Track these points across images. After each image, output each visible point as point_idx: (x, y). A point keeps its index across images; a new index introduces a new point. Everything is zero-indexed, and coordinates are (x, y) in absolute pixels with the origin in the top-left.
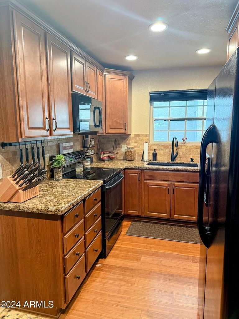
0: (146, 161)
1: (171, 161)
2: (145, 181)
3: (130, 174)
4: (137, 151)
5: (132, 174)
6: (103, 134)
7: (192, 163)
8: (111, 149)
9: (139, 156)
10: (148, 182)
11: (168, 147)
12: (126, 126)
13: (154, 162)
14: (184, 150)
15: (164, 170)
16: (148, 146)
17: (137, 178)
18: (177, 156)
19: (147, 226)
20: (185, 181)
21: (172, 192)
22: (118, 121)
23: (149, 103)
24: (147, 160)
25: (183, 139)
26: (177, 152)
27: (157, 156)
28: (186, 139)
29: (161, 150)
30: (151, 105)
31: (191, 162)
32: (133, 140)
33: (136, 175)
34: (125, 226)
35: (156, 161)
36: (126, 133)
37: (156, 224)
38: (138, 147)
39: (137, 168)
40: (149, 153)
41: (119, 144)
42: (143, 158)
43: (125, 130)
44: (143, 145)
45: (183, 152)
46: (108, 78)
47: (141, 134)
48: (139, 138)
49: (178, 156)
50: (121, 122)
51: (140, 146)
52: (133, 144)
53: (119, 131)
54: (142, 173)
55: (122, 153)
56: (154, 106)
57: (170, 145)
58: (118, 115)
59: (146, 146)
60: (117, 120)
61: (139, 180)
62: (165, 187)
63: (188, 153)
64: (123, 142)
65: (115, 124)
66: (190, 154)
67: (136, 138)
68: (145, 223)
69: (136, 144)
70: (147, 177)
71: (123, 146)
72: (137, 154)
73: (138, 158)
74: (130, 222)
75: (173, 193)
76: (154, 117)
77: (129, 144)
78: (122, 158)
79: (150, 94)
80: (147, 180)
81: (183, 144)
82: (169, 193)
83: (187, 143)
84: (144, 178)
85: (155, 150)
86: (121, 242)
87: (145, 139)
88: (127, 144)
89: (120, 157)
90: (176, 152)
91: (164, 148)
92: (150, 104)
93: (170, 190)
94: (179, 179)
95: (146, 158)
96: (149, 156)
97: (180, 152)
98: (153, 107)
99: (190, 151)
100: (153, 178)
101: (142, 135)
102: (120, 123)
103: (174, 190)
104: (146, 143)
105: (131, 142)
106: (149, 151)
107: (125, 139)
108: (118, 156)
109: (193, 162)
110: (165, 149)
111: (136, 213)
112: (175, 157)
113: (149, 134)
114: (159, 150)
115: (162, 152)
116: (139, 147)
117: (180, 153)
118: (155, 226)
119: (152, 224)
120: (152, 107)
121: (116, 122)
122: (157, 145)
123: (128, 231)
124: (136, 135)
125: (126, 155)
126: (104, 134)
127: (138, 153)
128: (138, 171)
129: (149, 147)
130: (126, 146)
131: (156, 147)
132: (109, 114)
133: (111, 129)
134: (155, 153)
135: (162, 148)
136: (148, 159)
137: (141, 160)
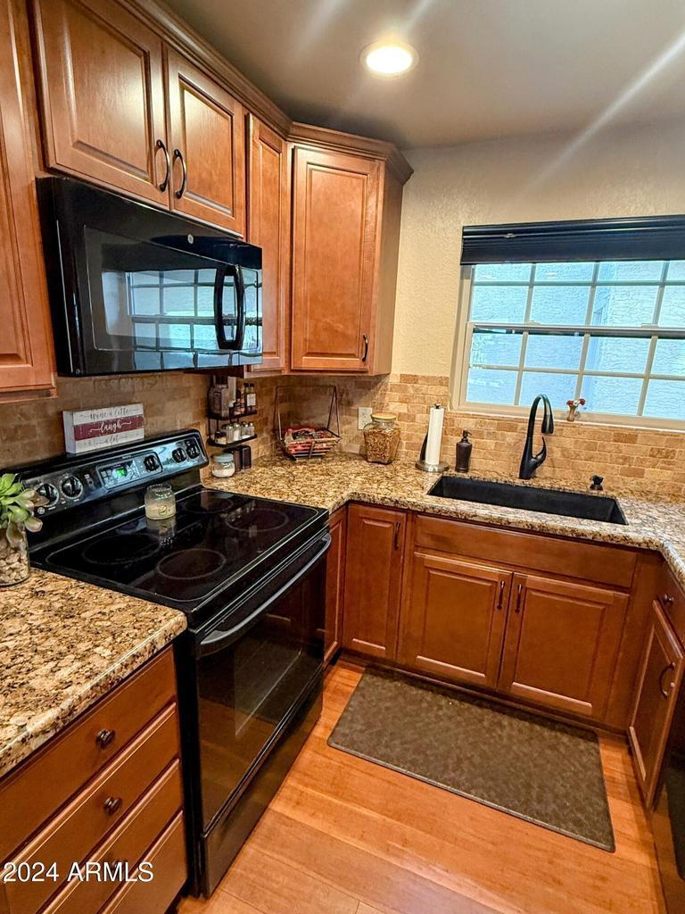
0: (431, 469)
1: (521, 477)
2: (417, 554)
3: (366, 522)
4: (405, 432)
5: (371, 523)
6: (280, 371)
7: (595, 492)
8: (323, 420)
9: (411, 446)
10: (427, 556)
11: (512, 428)
12: (367, 345)
13: (460, 474)
14: (568, 443)
15: (490, 524)
16: (445, 418)
17: (390, 536)
18: (541, 461)
19: (413, 702)
20: (567, 573)
21: (513, 605)
22: (340, 327)
23: (459, 268)
24: (436, 469)
25: (570, 403)
26: (544, 446)
27: (472, 455)
28: (582, 402)
29: (489, 433)
30: (464, 275)
31: (592, 487)
32: (396, 395)
33: (387, 526)
34: (336, 691)
35: (466, 471)
36: (367, 372)
37: (445, 695)
38: (411, 418)
39: (392, 504)
40: (444, 441)
41: (350, 403)
42: (423, 456)
43: (364, 360)
44: (428, 412)
45: (564, 450)
46: (305, 163)
47: (424, 374)
48: (416, 390)
49: (545, 463)
50: (350, 332)
51: (418, 416)
52: (395, 407)
53: (343, 363)
54: (409, 524)
55: (356, 433)
56: (476, 280)
57: (522, 421)
58: (339, 306)
59: (437, 417)
60: (335, 325)
61: (396, 548)
62: (489, 585)
63: (584, 454)
64: (361, 396)
65: (324, 336)
66: (591, 458)
67: (406, 388)
68: (407, 688)
69: (403, 409)
70: (426, 541)
71: (361, 410)
72: (404, 442)
73: (406, 454)
74: (358, 672)
75: (517, 611)
76: (471, 321)
77: (380, 408)
78: (356, 449)
79: (464, 234)
80: (425, 549)
81: (568, 419)
82: (499, 607)
83: (583, 416)
84: (415, 540)
85: (465, 433)
86: (301, 787)
87: (435, 391)
88: (373, 407)
89: (351, 447)
90: (541, 447)
91: (500, 428)
92: (462, 272)
93: (504, 599)
94: (545, 562)
95: (432, 460)
96: (443, 451)
97: (555, 449)
98: (472, 284)
99: (590, 447)
100: (444, 544)
101: (427, 379)
102: (344, 335)
103: (522, 599)
104: (437, 407)
105: (387, 399)
106: (445, 433)
107: (369, 389)
108: (343, 443)
109: (601, 489)
110: (502, 435)
111: (379, 648)
112: (536, 466)
113: (449, 376)
114: (480, 435)
115: (490, 443)
116: (413, 420)
117: (555, 453)
118: (440, 708)
119: (429, 696)
120: (467, 282)
121: (330, 329)
122: (473, 417)
123: (337, 725)
124: (406, 379)
125: (366, 443)
126: (286, 373)
127: (409, 437)
128: (393, 513)
129: (447, 421)
130: (370, 410)
131: (469, 425)
132: (306, 300)
133: (309, 354)
134: (465, 444)
135: (492, 429)
136: (440, 462)
137: (417, 467)
